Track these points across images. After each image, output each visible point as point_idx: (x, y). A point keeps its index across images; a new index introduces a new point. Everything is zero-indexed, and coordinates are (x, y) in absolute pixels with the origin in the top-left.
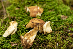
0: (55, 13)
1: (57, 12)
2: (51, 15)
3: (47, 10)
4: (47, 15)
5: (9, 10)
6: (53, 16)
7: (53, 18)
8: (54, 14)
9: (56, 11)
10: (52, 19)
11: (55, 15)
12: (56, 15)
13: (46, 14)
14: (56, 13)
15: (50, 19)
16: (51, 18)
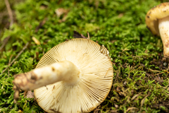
0: (133, 21)
1: (138, 19)
2: (123, 26)
3: (114, 13)
4: (113, 26)
5: (22, 11)
6: (127, 27)
7: (128, 32)
8: (130, 22)
9: (134, 17)
10: (124, 34)
11: (130, 25)
12: (134, 25)
13: (111, 22)
14: (135, 20)
15: (120, 36)
16: (121, 32)
